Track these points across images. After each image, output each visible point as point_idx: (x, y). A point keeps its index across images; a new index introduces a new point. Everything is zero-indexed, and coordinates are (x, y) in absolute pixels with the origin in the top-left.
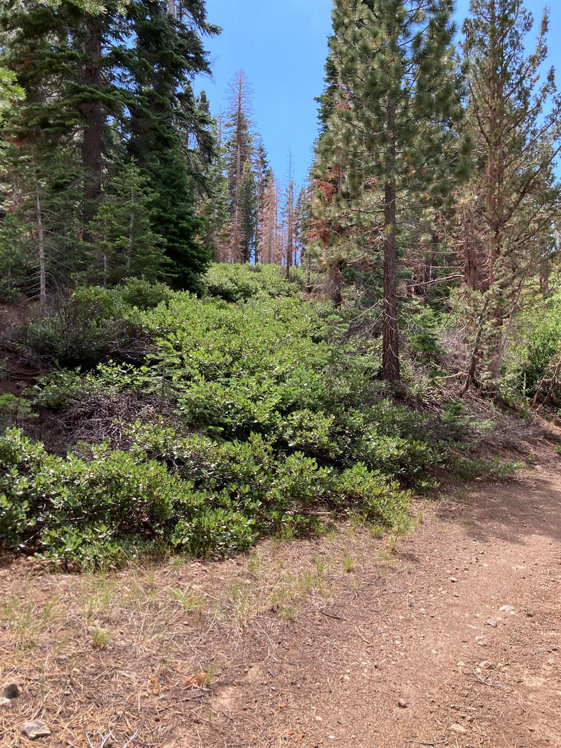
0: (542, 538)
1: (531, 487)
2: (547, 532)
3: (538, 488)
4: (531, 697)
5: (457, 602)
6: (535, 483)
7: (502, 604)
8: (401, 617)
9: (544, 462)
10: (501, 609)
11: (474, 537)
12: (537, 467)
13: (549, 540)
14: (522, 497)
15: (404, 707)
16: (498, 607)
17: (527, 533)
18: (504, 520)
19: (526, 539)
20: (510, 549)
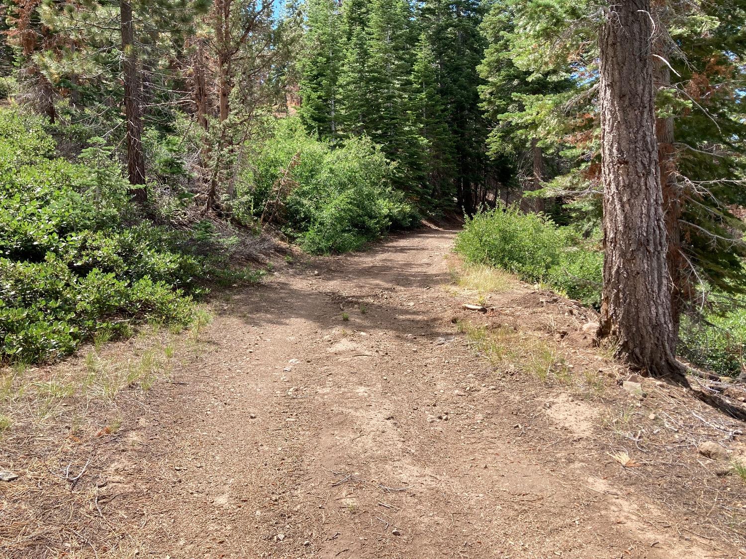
0: (299, 320)
1: (276, 288)
2: (302, 316)
3: (282, 288)
4: (326, 397)
5: (260, 363)
6: (278, 285)
7: (290, 359)
8: (226, 377)
9: (279, 270)
10: (290, 362)
11: (251, 324)
12: (275, 273)
13: (303, 320)
14: (272, 295)
15: (255, 418)
16: (288, 361)
17: (288, 317)
18: (267, 311)
19: (288, 321)
20: (280, 328)
